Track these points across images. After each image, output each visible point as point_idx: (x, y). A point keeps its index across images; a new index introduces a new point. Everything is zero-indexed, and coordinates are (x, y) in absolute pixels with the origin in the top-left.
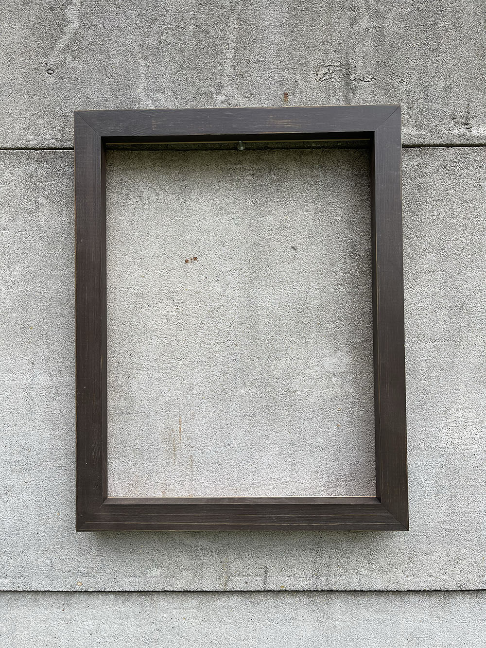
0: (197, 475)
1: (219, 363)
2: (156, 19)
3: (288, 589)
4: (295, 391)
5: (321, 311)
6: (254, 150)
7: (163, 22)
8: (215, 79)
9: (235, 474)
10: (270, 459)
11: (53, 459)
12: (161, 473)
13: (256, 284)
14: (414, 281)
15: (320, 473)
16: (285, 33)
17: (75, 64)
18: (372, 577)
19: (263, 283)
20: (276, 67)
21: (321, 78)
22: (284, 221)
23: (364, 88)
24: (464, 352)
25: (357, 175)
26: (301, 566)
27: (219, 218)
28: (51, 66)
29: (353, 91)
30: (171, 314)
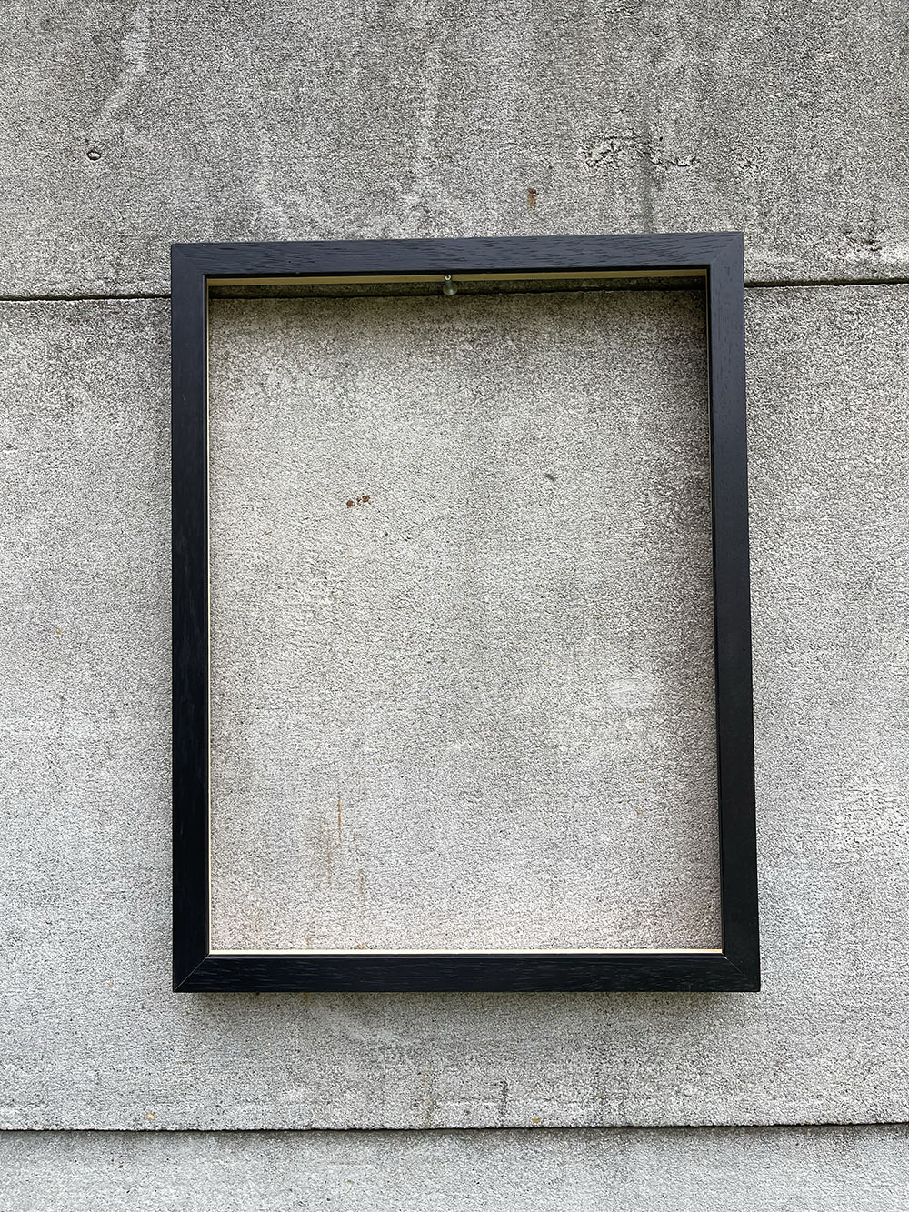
0: (373, 907)
1: (411, 695)
2: (290, 56)
3: (546, 1124)
4: (557, 746)
5: (603, 595)
6: (474, 294)
7: (303, 60)
8: (400, 165)
9: (445, 904)
10: (510, 875)
11: (100, 878)
12: (304, 904)
13: (481, 544)
14: (777, 536)
15: (605, 901)
16: (529, 77)
17: (140, 140)
18: (707, 1100)
19: (494, 543)
20: (513, 141)
21: (597, 161)
22: (532, 427)
23: (678, 179)
24: (875, 670)
25: (666, 339)
26: (571, 1080)
27: (410, 423)
28: (96, 145)
29: (658, 183)
30: (321, 602)
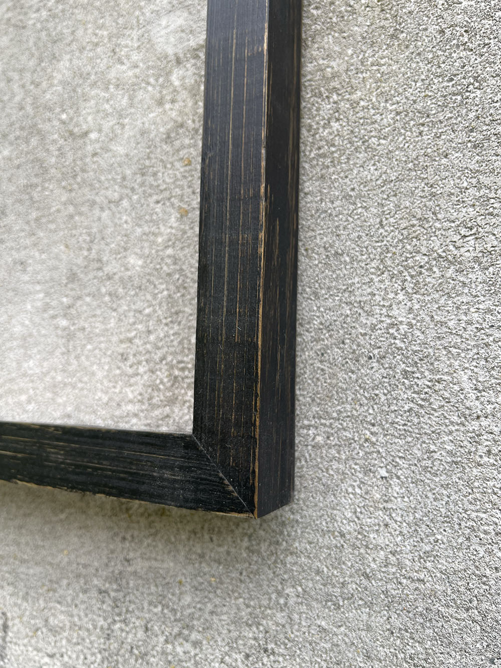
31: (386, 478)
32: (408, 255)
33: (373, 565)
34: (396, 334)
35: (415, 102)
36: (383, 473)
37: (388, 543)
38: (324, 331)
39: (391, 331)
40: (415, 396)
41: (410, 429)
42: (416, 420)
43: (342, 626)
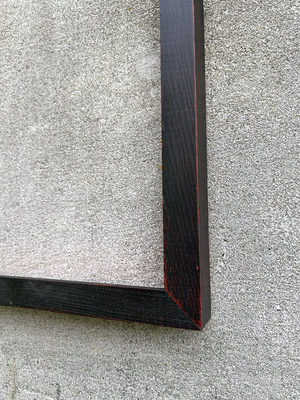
31: (280, 310)
32: (289, 197)
33: (273, 353)
34: (283, 237)
35: (291, 118)
36: (278, 307)
37: (282, 343)
38: (244, 235)
39: (280, 236)
40: (295, 269)
41: (292, 285)
42: (295, 281)
43: (257, 384)
